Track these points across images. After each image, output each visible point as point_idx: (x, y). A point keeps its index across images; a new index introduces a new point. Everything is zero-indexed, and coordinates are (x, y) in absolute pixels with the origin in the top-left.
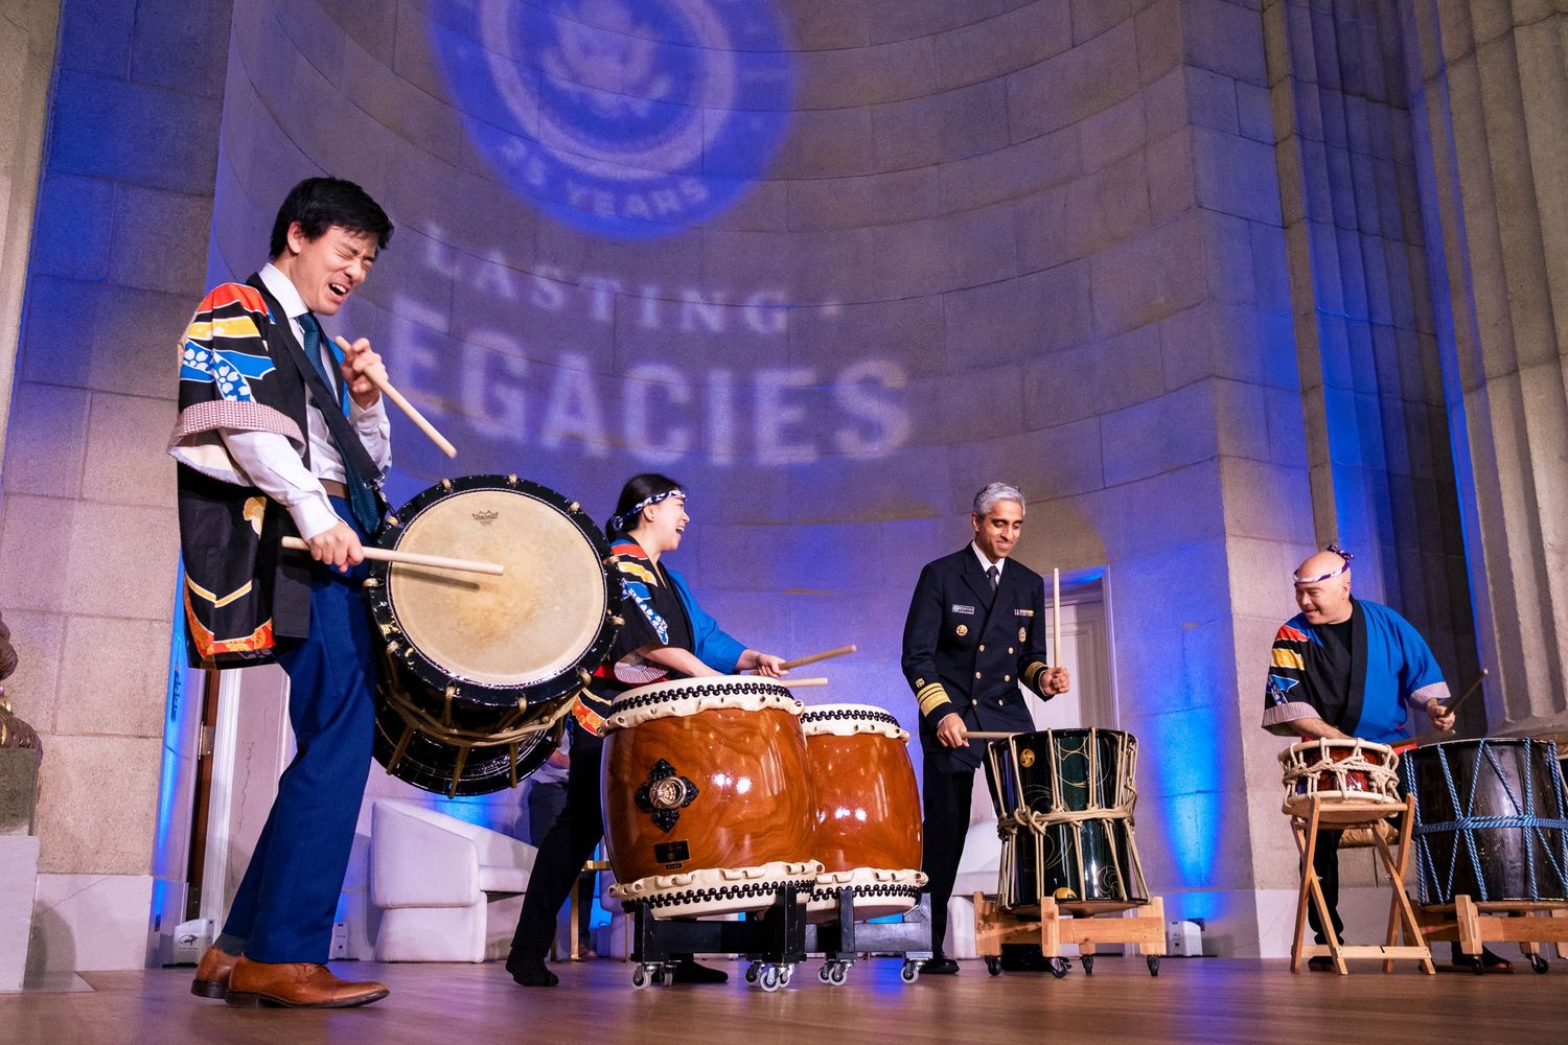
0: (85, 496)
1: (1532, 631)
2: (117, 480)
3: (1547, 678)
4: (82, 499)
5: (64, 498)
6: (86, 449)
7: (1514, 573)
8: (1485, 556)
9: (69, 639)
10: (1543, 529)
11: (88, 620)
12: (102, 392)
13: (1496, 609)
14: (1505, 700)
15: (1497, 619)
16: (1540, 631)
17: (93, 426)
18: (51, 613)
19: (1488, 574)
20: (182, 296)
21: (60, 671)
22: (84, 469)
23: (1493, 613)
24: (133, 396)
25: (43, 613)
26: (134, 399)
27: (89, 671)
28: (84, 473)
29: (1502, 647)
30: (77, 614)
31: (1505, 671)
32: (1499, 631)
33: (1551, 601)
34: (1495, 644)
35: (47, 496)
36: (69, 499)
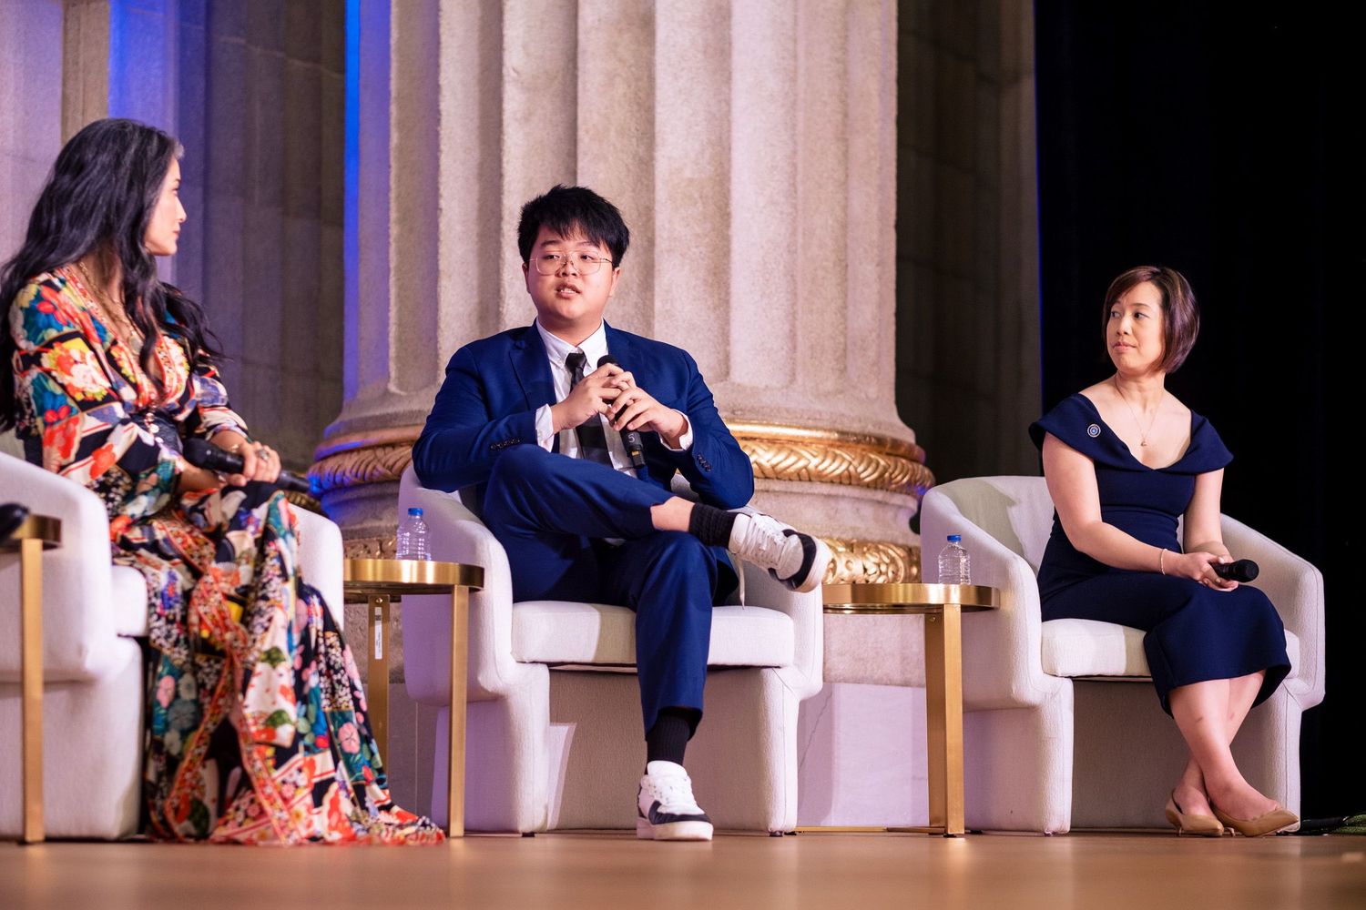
1: (458, 228)
3: (474, 319)
7: (444, 114)
8: (393, 74)
10: (506, 39)
13: (399, 177)
14: (392, 352)
15: (399, 196)
16: (474, 229)
19: (393, 109)
23: (393, 184)
29: (399, 252)
31: (398, 295)
32: (400, 221)
33: (501, 176)
34: (388, 245)
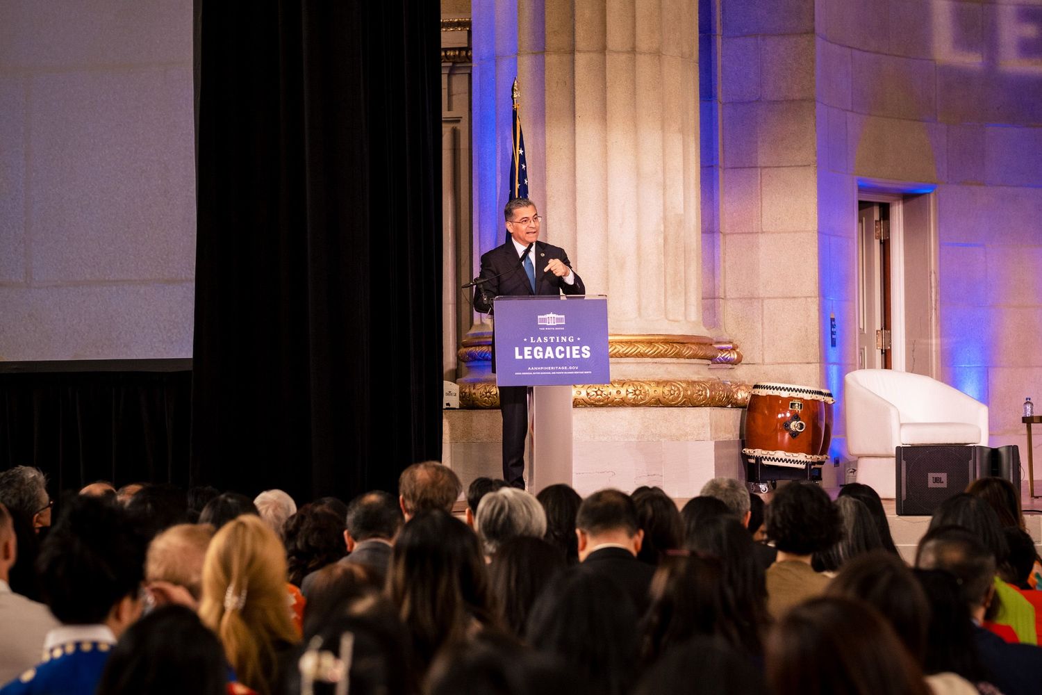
0: (764, 230)
2: (779, 219)
4: (763, 232)
5: (753, 233)
6: (761, 202)
9: (765, 312)
11: (773, 300)
12: (765, 167)
17: (764, 188)
18: (755, 298)
20: (803, 100)
21: (763, 330)
22: (761, 215)
24: (783, 167)
25: (751, 299)
26: (784, 168)
27: (777, 329)
28: (762, 217)
30: (769, 298)
35: (745, 233)
36: (756, 233)
